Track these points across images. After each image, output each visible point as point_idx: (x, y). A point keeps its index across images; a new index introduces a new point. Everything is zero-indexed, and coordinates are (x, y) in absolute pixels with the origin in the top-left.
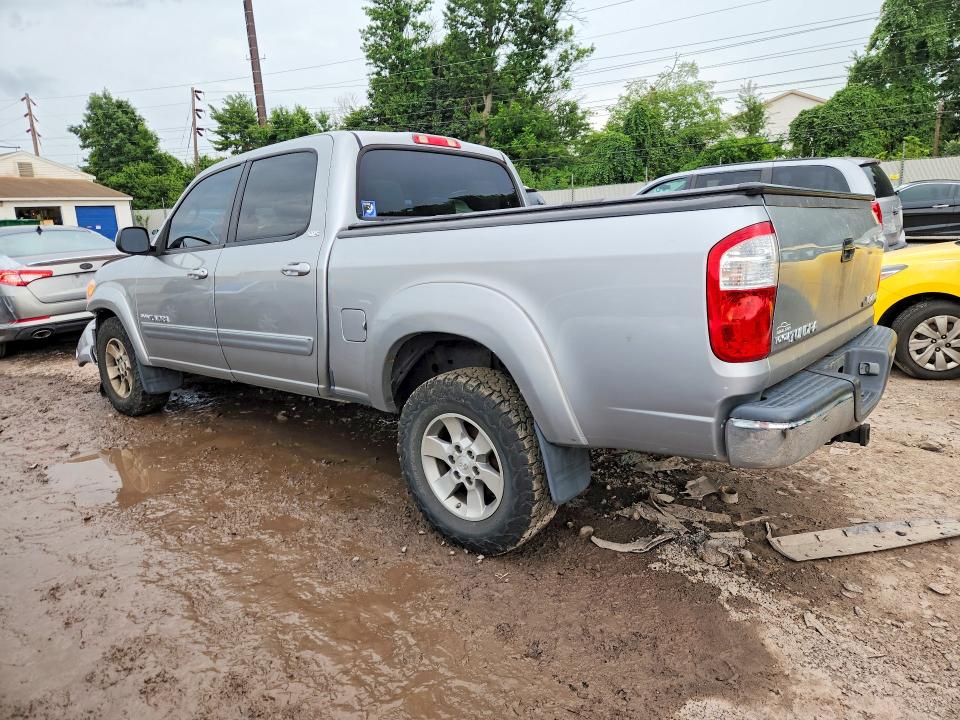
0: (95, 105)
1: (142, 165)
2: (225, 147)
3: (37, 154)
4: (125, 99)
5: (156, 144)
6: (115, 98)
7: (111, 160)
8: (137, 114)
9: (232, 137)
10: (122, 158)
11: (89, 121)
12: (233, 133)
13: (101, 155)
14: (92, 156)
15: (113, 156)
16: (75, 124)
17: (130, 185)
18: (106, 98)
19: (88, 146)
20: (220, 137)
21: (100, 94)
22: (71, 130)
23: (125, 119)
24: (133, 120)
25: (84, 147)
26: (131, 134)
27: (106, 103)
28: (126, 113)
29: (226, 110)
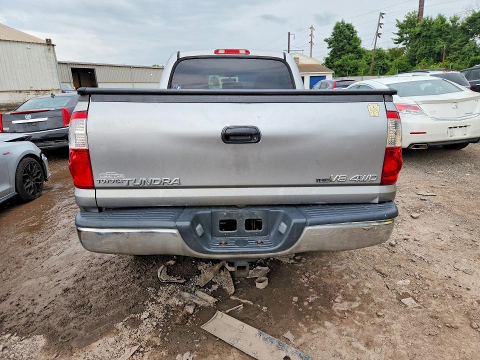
0: (337, 27)
1: (350, 55)
2: (400, 41)
3: (311, 57)
4: (350, 23)
5: (359, 44)
6: (346, 22)
7: (338, 53)
8: (354, 29)
9: (405, 36)
10: (343, 52)
11: (333, 35)
12: (406, 33)
13: (335, 51)
14: (331, 52)
15: (339, 51)
16: (328, 38)
17: (342, 65)
18: (342, 23)
19: (331, 47)
20: (398, 36)
21: (340, 22)
22: (325, 41)
23: (348, 32)
24: (352, 33)
25: (329, 48)
26: (349, 40)
27: (342, 26)
28: (349, 29)
29: (405, 21)
